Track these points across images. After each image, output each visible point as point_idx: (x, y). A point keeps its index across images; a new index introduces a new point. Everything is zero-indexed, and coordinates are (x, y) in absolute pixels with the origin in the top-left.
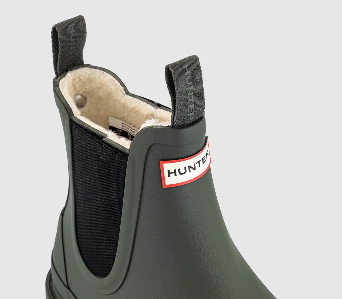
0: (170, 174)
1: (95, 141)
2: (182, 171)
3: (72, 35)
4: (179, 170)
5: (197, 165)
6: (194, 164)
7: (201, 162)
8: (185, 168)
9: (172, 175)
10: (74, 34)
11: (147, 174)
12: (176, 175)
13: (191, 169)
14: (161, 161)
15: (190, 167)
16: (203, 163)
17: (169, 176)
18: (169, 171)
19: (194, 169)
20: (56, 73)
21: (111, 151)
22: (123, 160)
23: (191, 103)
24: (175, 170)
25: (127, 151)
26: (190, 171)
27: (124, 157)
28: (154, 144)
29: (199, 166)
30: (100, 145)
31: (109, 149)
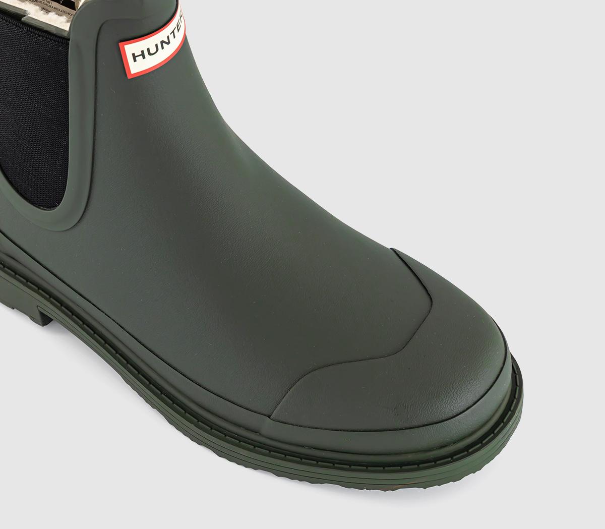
0: (136, 58)
1: (10, 23)
2: (153, 50)
4: (148, 49)
5: (171, 37)
6: (168, 37)
7: (176, 31)
8: (157, 45)
9: (139, 59)
12: (144, 58)
13: (164, 44)
14: (120, 42)
15: (162, 42)
16: (178, 30)
17: (135, 61)
18: (133, 55)
19: (168, 43)
21: (39, 36)
22: (62, 47)
24: (142, 52)
25: (66, 35)
26: (163, 48)
27: (62, 43)
28: (107, 21)
29: (174, 37)
30: (18, 28)
31: (35, 34)
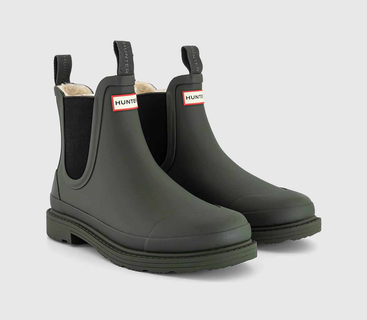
2: (123, 103)
3: (65, 62)
6: (129, 100)
8: (125, 101)
9: (118, 104)
10: (66, 62)
11: (105, 105)
12: (120, 104)
14: (112, 95)
15: (127, 101)
17: (116, 104)
18: (116, 102)
20: (56, 84)
23: (127, 63)
24: (119, 102)
26: (127, 103)
28: (109, 86)
30: (79, 99)
